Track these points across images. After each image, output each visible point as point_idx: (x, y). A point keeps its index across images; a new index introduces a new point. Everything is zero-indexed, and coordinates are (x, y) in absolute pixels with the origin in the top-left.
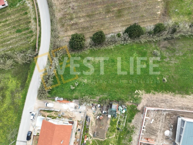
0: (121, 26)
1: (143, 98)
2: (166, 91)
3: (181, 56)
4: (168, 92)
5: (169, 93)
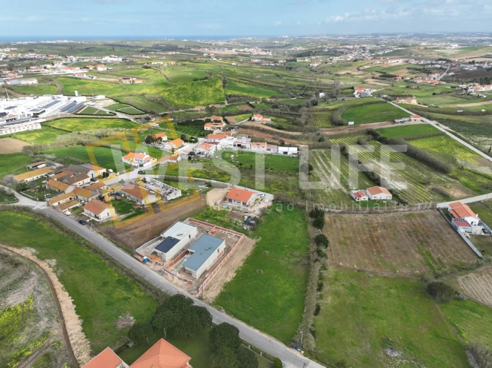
1: (253, 240)
3: (287, 267)
4: (252, 253)
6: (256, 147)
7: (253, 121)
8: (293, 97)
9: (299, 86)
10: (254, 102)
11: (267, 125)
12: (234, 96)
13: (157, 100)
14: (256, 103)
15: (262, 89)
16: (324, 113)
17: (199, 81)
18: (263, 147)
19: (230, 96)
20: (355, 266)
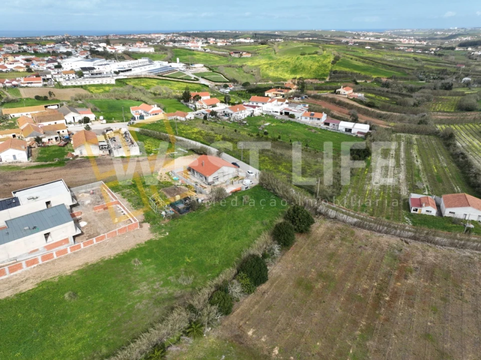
0: (280, 275)
1: (151, 234)
2: (120, 256)
3: (137, 303)
5: (114, 257)
6: (309, 118)
7: (337, 94)
8: (422, 80)
9: (438, 70)
10: (363, 81)
11: (354, 100)
12: (341, 72)
13: (252, 72)
14: (366, 82)
15: (384, 69)
16: (454, 97)
17: (306, 56)
18: (319, 119)
19: (335, 72)
20: (276, 351)
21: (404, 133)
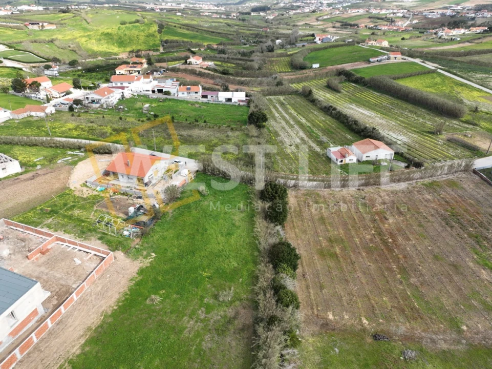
1: (135, 262)
3: (200, 343)
4: (120, 304)
5: (117, 306)
6: (186, 93)
7: (189, 64)
8: (245, 44)
9: (252, 34)
10: (197, 49)
11: (208, 68)
12: (172, 42)
13: (69, 47)
14: (200, 50)
15: (208, 36)
16: (281, 58)
17: (127, 25)
18: (196, 93)
19: (166, 42)
20: (365, 321)
21: (271, 95)
